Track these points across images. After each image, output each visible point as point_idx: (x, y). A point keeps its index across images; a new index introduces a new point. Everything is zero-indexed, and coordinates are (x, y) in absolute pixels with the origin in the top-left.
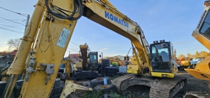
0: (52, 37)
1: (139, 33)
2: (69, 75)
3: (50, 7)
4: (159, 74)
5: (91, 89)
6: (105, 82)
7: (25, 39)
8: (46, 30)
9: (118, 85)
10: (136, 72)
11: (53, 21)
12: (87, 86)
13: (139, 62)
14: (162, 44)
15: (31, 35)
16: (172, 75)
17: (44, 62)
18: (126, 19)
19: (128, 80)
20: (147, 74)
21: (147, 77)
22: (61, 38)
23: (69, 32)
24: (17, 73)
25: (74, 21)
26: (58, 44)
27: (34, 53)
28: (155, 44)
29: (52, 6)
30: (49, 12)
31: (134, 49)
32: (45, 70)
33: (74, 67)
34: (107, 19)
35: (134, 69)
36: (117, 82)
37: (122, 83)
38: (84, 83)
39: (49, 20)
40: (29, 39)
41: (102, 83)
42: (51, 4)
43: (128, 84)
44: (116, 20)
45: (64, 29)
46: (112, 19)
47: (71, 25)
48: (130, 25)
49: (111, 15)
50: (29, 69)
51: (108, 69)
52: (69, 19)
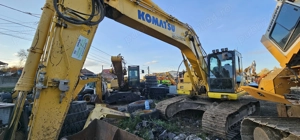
0: (65, 48)
1: (192, 39)
2: (100, 98)
3: (60, 9)
4: (218, 95)
5: (127, 115)
6: (147, 106)
7: (33, 50)
8: (57, 39)
9: (163, 110)
10: (189, 93)
11: (65, 27)
12: (124, 111)
13: (192, 80)
14: (223, 55)
15: (39, 46)
16: (234, 96)
17: (57, 77)
18: (171, 20)
19: (178, 103)
20: (203, 96)
21: (203, 99)
22: (77, 48)
23: (87, 41)
24: (26, 89)
25: (94, 27)
26: (73, 56)
27: (43, 66)
28: (215, 54)
29: (64, 9)
30: (60, 16)
31: (185, 61)
32: (57, 87)
33: (108, 87)
34: (141, 21)
35: (186, 88)
36: (163, 105)
37: (168, 106)
38: (121, 107)
39: (61, 26)
40: (37, 51)
41: (143, 107)
42: (62, 6)
43: (177, 108)
44: (155, 21)
45: (81, 37)
46: (149, 21)
47: (89, 31)
48: (177, 27)
49: (148, 15)
50: (39, 85)
51: (154, 89)
52: (86, 24)
